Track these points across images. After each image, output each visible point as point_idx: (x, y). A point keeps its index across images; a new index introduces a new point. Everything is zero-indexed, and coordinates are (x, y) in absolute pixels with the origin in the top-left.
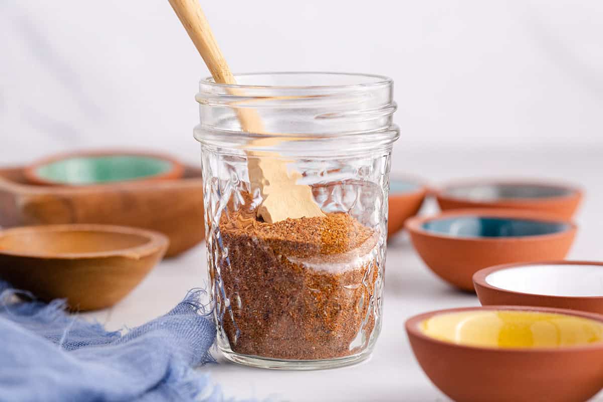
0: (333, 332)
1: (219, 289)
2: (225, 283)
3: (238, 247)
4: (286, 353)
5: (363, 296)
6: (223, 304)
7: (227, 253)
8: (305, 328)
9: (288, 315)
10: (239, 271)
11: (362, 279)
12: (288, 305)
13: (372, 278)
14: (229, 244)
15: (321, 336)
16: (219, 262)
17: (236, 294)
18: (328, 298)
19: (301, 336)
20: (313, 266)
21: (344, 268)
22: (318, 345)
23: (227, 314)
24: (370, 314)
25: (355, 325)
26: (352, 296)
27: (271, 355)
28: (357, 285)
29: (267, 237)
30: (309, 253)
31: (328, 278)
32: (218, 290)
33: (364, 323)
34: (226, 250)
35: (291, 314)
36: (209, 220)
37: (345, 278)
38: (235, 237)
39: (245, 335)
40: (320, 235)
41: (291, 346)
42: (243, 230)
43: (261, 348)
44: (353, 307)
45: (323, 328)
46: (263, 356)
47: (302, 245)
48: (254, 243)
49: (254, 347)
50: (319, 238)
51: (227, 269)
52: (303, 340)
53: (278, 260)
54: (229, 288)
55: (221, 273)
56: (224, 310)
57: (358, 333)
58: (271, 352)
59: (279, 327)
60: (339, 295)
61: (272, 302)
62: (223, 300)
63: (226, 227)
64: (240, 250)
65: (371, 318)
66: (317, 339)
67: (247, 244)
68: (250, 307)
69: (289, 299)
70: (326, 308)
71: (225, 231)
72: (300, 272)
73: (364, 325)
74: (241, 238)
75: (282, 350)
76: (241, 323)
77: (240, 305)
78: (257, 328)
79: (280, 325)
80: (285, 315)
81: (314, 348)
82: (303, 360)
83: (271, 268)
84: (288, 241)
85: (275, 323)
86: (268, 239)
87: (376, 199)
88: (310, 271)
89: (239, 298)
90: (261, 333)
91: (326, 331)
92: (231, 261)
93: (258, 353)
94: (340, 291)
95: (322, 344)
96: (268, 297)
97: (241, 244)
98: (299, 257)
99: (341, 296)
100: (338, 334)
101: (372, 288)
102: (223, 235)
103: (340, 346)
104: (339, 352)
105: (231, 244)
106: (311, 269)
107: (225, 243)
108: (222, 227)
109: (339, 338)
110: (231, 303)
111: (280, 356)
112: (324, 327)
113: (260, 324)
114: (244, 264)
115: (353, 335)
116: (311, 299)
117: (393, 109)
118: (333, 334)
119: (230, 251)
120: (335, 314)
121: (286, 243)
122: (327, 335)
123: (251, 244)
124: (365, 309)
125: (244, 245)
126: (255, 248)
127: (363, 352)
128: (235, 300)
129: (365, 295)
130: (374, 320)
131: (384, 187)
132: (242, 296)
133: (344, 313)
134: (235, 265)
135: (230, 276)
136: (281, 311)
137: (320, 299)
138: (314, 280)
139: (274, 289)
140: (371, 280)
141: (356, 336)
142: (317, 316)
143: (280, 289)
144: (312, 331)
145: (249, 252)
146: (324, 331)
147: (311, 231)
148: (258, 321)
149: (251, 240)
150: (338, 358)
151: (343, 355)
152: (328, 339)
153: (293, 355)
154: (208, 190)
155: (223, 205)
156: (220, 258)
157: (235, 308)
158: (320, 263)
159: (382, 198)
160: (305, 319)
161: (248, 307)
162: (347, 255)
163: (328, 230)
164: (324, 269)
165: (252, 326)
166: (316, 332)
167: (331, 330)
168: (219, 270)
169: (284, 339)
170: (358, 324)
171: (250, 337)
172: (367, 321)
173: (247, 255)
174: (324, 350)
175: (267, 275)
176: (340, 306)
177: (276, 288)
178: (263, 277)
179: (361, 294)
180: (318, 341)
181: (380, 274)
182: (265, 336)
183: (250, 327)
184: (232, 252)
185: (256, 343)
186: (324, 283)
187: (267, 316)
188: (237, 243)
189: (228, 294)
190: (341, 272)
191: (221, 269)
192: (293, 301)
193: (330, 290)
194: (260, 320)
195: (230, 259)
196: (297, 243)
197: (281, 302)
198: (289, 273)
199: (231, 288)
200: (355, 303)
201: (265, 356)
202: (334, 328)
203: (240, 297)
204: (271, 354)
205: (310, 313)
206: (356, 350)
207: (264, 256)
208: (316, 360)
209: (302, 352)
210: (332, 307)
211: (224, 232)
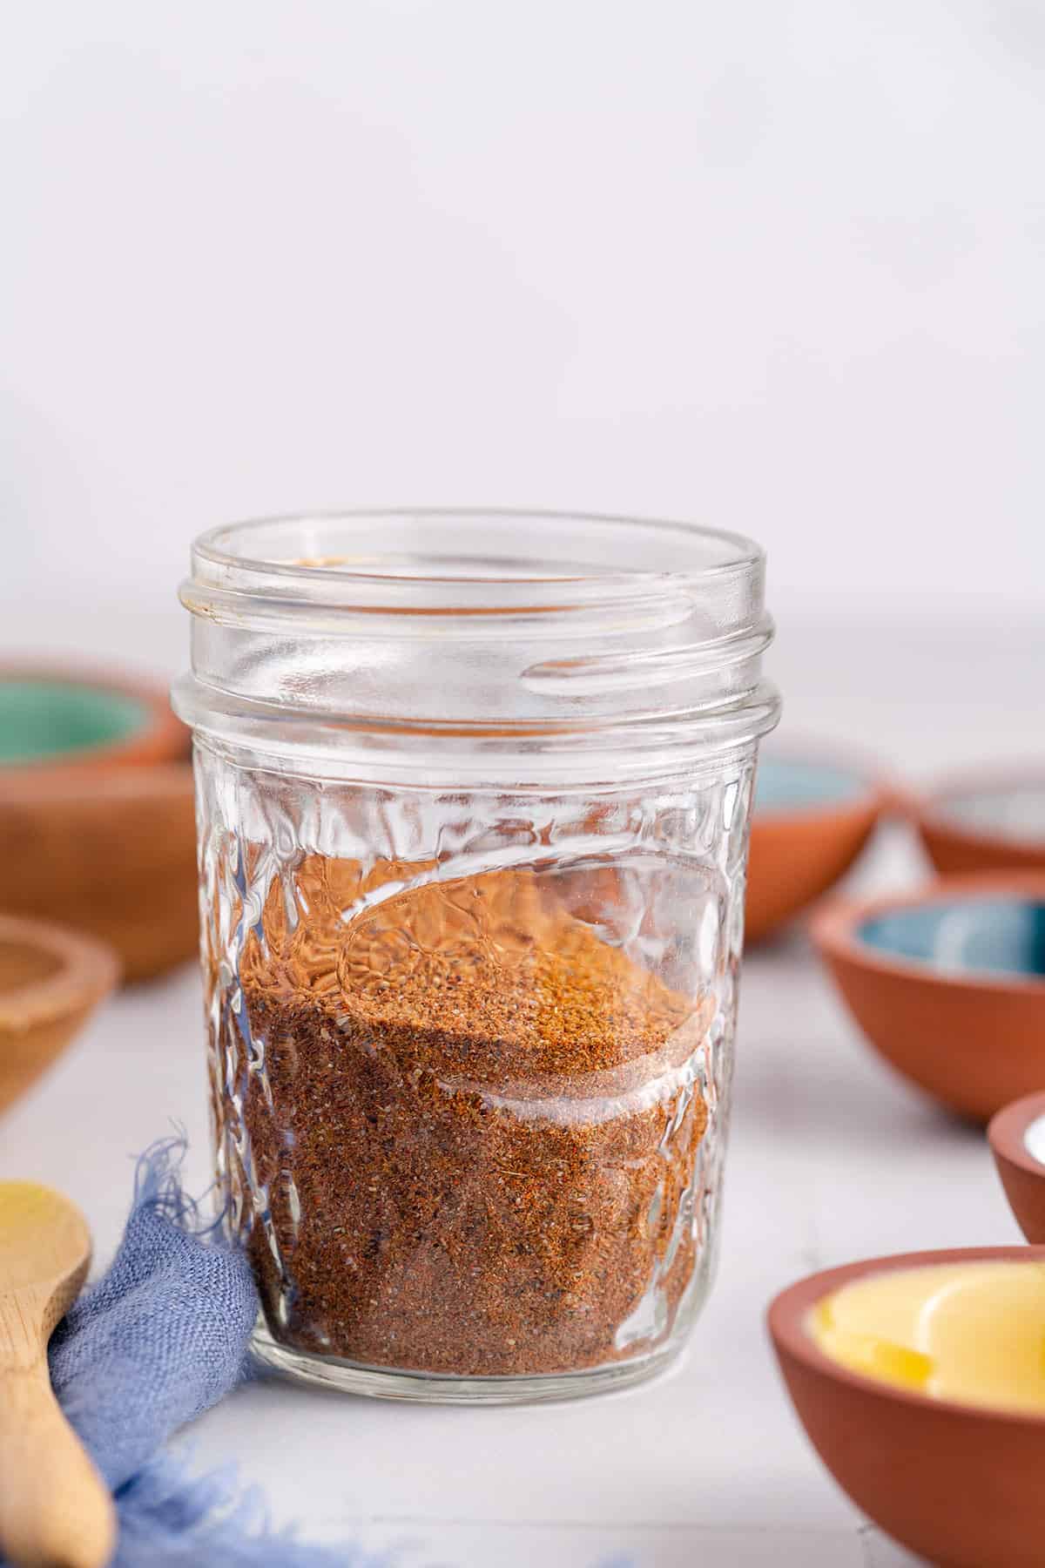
0: (569, 1296)
1: (239, 1159)
2: (255, 1142)
3: (292, 1039)
4: (428, 1356)
5: (660, 1189)
6: (248, 1204)
7: (261, 1055)
8: (487, 1284)
9: (436, 1246)
10: (294, 1111)
11: (656, 1143)
12: (435, 1216)
13: (688, 1138)
14: (268, 1030)
15: (531, 1309)
16: (238, 1078)
17: (285, 1177)
18: (554, 1198)
19: (474, 1309)
20: (512, 1104)
21: (604, 1111)
22: (523, 1334)
23: (258, 1235)
24: (682, 1241)
25: (636, 1273)
26: (625, 1192)
27: (383, 1360)
28: (641, 1160)
29: (380, 1016)
30: (502, 1066)
31: (557, 1141)
32: (233, 1159)
33: (662, 1268)
34: (260, 1045)
35: (445, 1244)
36: (211, 952)
37: (607, 1140)
38: (285, 1011)
39: (309, 1299)
40: (530, 1019)
41: (445, 1334)
42: (309, 993)
43: (356, 1338)
44: (631, 1222)
45: (539, 1284)
46: (360, 1361)
47: (480, 1045)
48: (341, 1032)
49: (336, 1334)
50: (530, 1028)
51: (261, 1103)
52: (480, 1318)
53: (410, 1086)
54: (265, 1157)
55: (244, 1111)
56: (252, 1219)
57: (644, 1299)
58: (385, 1350)
59: (409, 1279)
60: (588, 1189)
61: (389, 1207)
62: (247, 1191)
63: (259, 980)
64: (298, 1050)
65: (683, 1253)
66: (521, 1315)
67: (319, 1033)
68: (327, 1217)
69: (438, 1199)
70: (549, 1228)
71: (257, 991)
72: (474, 1123)
73: (660, 1275)
74: (301, 1014)
75: (418, 1347)
76: (299, 1263)
77: (296, 1211)
78: (344, 1281)
79: (412, 1273)
80: (428, 1245)
81: (512, 1342)
82: (476, 1377)
83: (388, 1109)
84: (440, 1031)
85: (399, 1269)
86: (382, 1023)
87: (704, 905)
88: (504, 1119)
89: (292, 1189)
90: (358, 1295)
91: (548, 1294)
92: (271, 1080)
93: (347, 1351)
94: (594, 1175)
95: (535, 1331)
96: (378, 1193)
97: (302, 1033)
98: (470, 1079)
99: (594, 1192)
100: (580, 1302)
101: (689, 1165)
102: (251, 1002)
103: (590, 1335)
104: (588, 1352)
105: (272, 1031)
106: (506, 1111)
107: (257, 1026)
108: (250, 980)
109: (587, 1312)
110: (272, 1203)
111: (410, 1362)
112: (542, 1283)
113: (355, 1267)
114: (309, 1092)
115: (630, 1301)
116: (506, 1202)
117: (761, 639)
118: (569, 1302)
119: (271, 1051)
120: (577, 1244)
121: (434, 1037)
122: (549, 1306)
123: (331, 1034)
124: (664, 1228)
125: (311, 1036)
126: (343, 1046)
127: (658, 1350)
128: (284, 1195)
129: (666, 1189)
130: (693, 1258)
131: (729, 868)
132: (304, 1185)
133: (603, 1240)
134: (282, 1092)
135: (269, 1122)
136: (416, 1235)
137: (532, 1202)
138: (513, 1145)
139: (395, 1169)
140: (683, 1145)
141: (635, 1306)
142: (521, 1249)
143: (413, 1170)
144: (507, 1293)
145: (325, 1057)
146: (544, 1295)
147: (506, 1009)
148: (350, 1260)
149: (331, 1022)
150: (583, 1371)
151: (599, 1362)
152: (552, 1316)
153: (449, 1363)
154: (209, 865)
155: (251, 914)
156: (241, 1068)
157: (281, 1218)
158: (535, 1097)
159: (722, 902)
160: (488, 1256)
161: (319, 1215)
162: (614, 1074)
163: (552, 1007)
164: (546, 1112)
165: (329, 1272)
166: (517, 1296)
167: (563, 1291)
168: (237, 1102)
169: (425, 1316)
170: (643, 1272)
171: (324, 1304)
172: (672, 1262)
173: (319, 1067)
174: (541, 1346)
175: (376, 1128)
176: (590, 1220)
177: (400, 1167)
178: (363, 1132)
179: (655, 1184)
180: (522, 1321)
181: (714, 1123)
182: (369, 1305)
183: (325, 1276)
184: (276, 1057)
185: (342, 1324)
186: (545, 1156)
187: (376, 1247)
188: (290, 1029)
189: (262, 1175)
190: (596, 1121)
191: (244, 1100)
192: (451, 1206)
193: (560, 1174)
194: (353, 1255)
195: (269, 1074)
196: (468, 1039)
197: (414, 1208)
198: (440, 1125)
199: (272, 1159)
200: (636, 1211)
201: (369, 1361)
202: (573, 1284)
203: (297, 1186)
204: (386, 1356)
205: (501, 1240)
206: (636, 1346)
207: (369, 1071)
208: (517, 1376)
209: (476, 1355)
210: (567, 1225)
211: (254, 995)
